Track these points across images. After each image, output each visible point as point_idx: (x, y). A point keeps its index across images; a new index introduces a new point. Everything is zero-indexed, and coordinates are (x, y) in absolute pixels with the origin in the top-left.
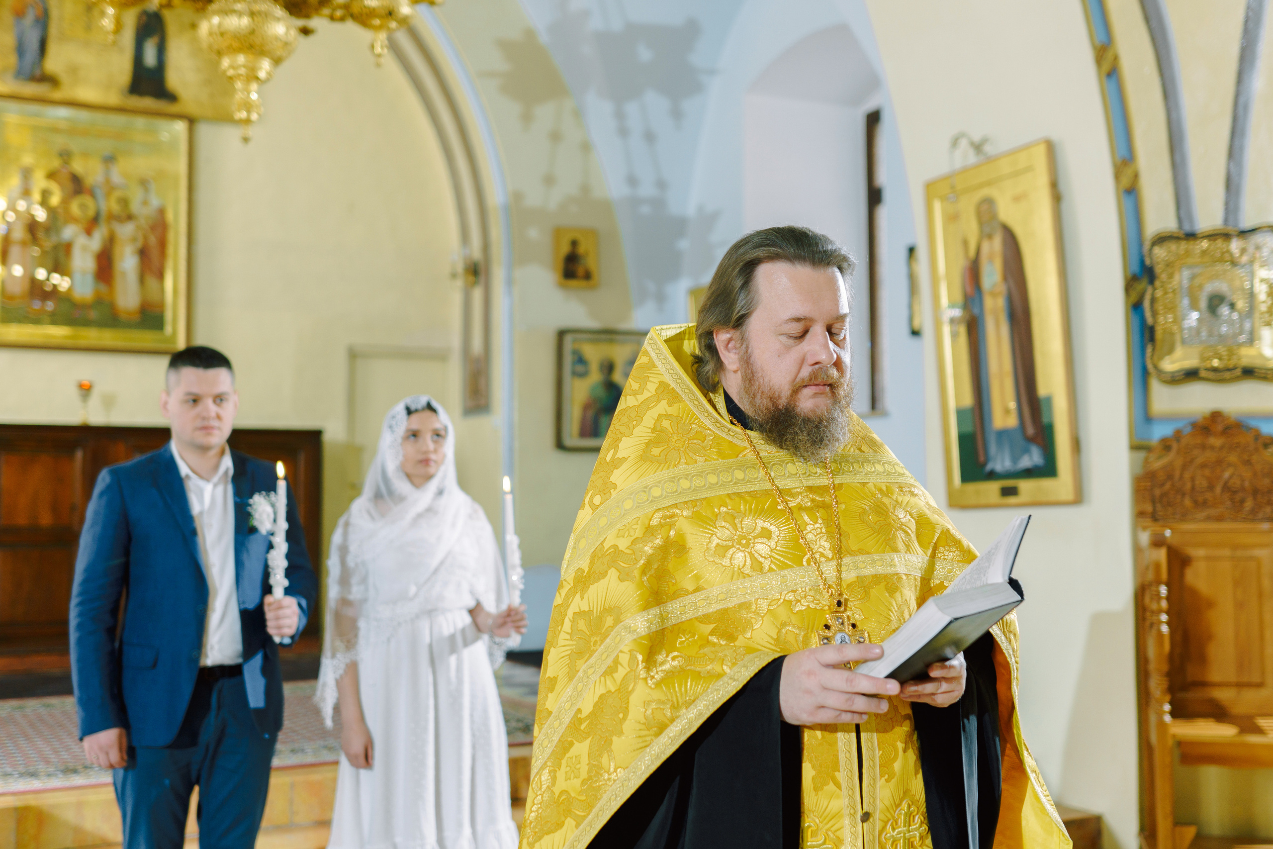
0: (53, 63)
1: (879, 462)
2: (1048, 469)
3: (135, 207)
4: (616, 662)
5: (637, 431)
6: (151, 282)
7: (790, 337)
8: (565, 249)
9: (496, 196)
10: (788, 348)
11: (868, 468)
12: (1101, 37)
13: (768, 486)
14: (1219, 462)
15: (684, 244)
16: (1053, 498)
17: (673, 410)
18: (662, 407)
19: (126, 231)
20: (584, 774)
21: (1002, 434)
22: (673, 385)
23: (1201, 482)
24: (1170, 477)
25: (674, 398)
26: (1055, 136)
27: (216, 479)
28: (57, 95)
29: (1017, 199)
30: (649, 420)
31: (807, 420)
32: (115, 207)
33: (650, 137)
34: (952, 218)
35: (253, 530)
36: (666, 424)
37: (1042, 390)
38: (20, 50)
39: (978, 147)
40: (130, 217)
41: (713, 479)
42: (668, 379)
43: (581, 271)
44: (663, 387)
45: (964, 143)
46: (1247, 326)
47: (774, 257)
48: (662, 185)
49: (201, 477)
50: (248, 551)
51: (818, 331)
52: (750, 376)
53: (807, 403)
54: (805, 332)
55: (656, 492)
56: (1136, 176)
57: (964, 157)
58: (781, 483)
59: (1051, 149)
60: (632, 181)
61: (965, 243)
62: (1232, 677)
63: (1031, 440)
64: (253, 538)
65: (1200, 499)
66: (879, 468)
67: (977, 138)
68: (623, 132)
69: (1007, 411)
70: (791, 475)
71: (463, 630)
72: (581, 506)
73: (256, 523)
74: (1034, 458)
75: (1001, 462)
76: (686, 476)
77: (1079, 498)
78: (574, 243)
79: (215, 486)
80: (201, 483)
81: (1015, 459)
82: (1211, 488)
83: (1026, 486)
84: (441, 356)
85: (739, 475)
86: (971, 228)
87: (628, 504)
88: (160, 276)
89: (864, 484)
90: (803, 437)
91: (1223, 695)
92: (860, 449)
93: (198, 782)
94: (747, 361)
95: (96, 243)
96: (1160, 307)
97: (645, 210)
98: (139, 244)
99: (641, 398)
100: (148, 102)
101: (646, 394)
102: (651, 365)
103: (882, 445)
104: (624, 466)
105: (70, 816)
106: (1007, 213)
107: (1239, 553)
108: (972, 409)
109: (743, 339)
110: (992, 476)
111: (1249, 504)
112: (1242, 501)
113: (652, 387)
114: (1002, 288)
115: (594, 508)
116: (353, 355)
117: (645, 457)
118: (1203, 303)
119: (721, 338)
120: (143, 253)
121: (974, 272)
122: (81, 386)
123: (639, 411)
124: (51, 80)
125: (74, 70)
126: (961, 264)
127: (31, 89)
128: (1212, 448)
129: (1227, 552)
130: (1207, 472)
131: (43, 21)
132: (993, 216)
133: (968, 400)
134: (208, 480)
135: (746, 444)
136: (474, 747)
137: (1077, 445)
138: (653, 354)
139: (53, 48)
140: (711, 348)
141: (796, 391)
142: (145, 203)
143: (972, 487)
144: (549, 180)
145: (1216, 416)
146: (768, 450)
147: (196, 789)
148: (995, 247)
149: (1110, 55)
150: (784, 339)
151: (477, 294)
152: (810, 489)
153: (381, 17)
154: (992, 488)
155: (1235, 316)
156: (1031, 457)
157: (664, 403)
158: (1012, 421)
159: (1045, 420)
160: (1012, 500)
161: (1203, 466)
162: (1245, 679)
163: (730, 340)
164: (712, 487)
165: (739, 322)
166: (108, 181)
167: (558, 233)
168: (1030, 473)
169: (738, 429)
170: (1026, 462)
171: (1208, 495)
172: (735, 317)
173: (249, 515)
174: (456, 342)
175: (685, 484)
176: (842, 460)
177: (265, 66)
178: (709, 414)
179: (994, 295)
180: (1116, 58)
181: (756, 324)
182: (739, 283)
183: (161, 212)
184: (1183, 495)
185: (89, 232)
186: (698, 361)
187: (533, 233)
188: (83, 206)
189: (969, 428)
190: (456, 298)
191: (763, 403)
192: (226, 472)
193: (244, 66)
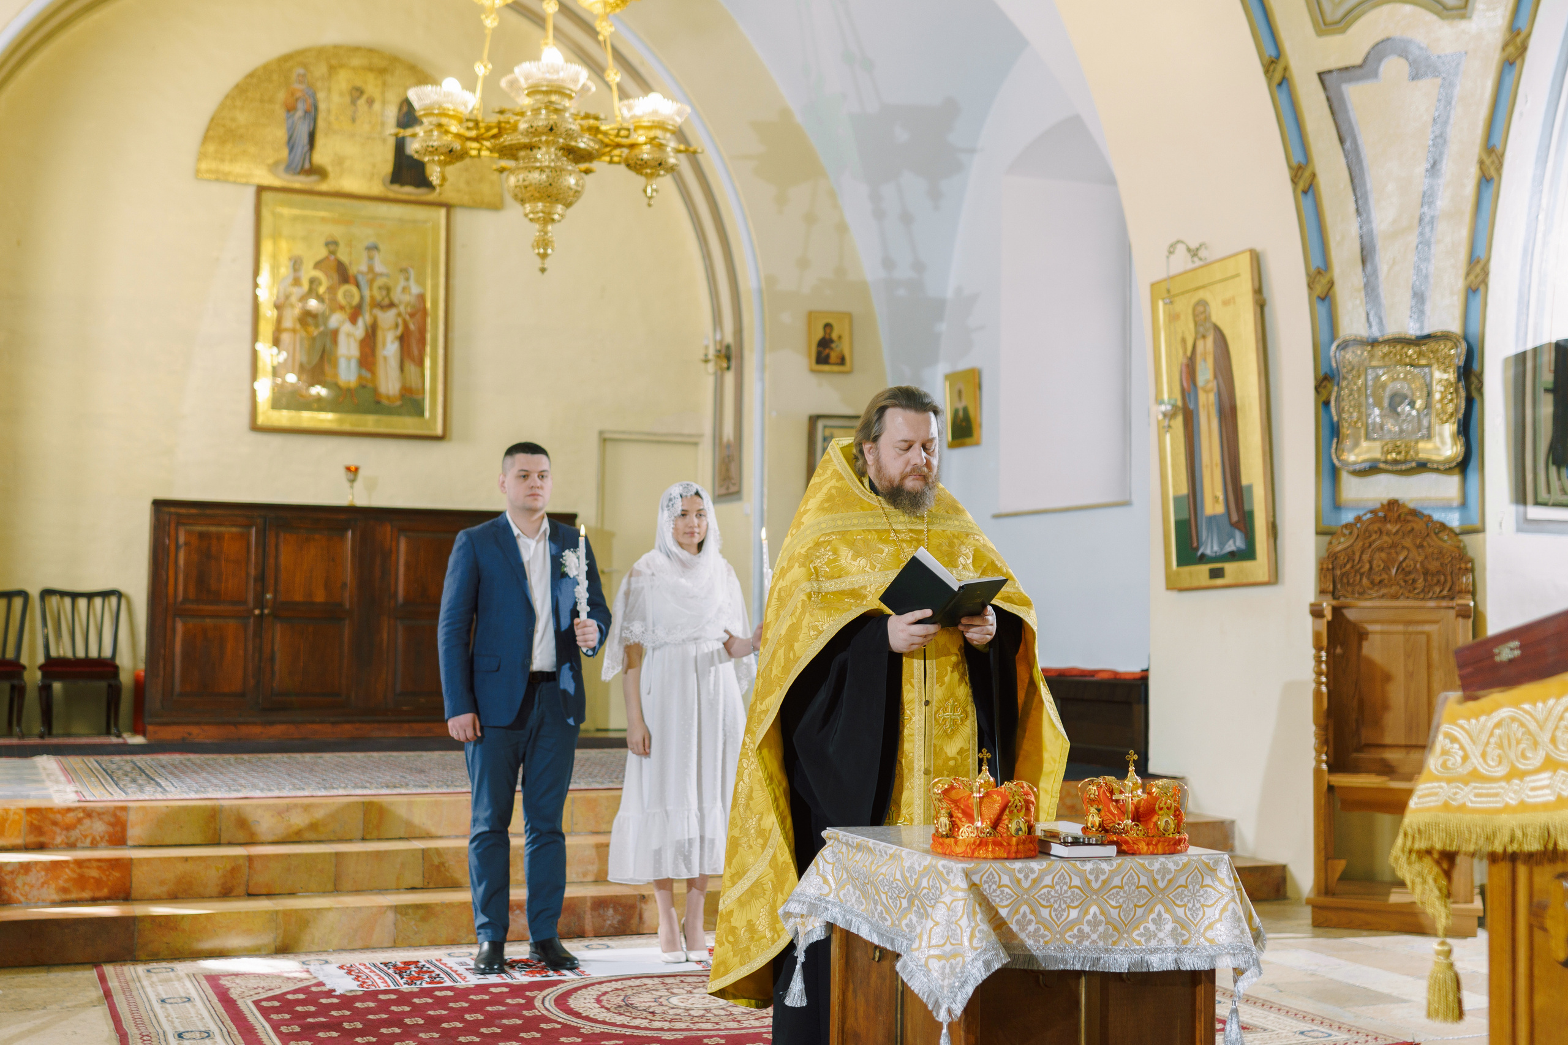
0: (320, 157)
1: (957, 520)
2: (1247, 553)
3: (397, 295)
4: (796, 607)
5: (818, 495)
6: (411, 368)
7: (901, 449)
8: (819, 334)
9: (749, 281)
10: (901, 455)
11: (949, 522)
12: (1298, 158)
13: (887, 527)
14: (1394, 546)
15: (943, 327)
16: (1252, 580)
17: (838, 485)
18: (833, 483)
19: (387, 318)
20: (783, 664)
21: (1212, 519)
22: (840, 471)
23: (1378, 564)
24: (1350, 559)
25: (840, 478)
26: (1259, 248)
27: (537, 537)
28: (324, 187)
29: (1226, 303)
30: (825, 490)
31: (909, 493)
32: (378, 296)
33: (907, 219)
34: (1173, 318)
35: (565, 575)
36: (834, 491)
37: (1245, 481)
38: (291, 144)
39: (1194, 253)
40: (392, 305)
41: (855, 521)
42: (838, 468)
43: (834, 356)
44: (835, 472)
45: (1181, 249)
46: (1425, 423)
47: (894, 406)
48: (919, 266)
49: (528, 537)
50: (560, 590)
51: (917, 446)
52: (879, 470)
53: (910, 484)
54: (910, 447)
55: (824, 526)
56: (1331, 284)
57: (1181, 262)
58: (896, 527)
59: (1257, 260)
60: (888, 263)
61: (1184, 341)
62: (1402, 741)
63: (1234, 525)
64: (564, 580)
65: (1377, 579)
66: (957, 523)
67: (1193, 245)
68: (879, 214)
69: (1216, 499)
70: (901, 522)
71: (718, 650)
72: (786, 535)
73: (566, 570)
74: (1237, 542)
75: (1210, 548)
76: (841, 519)
77: (1275, 578)
78: (828, 326)
79: (538, 542)
80: (528, 541)
81: (1222, 544)
82: (1386, 569)
83: (1229, 567)
84: (691, 442)
85: (871, 520)
86: (1187, 328)
87: (808, 532)
88: (421, 363)
89: (944, 531)
90: (907, 502)
91: (1391, 756)
92: (947, 512)
93: (523, 760)
94: (878, 460)
95: (359, 331)
96: (1346, 405)
97: (901, 292)
98: (399, 332)
99: (823, 478)
100: (408, 191)
101: (826, 476)
102: (830, 460)
103: (963, 511)
104: (809, 513)
105: (402, 812)
106: (1219, 315)
107: (1411, 629)
108: (1188, 495)
109: (877, 448)
110: (1203, 559)
111: (1420, 583)
112: (1414, 581)
113: (829, 472)
114: (1213, 385)
115: (792, 535)
116: (604, 440)
117: (821, 509)
118: (1386, 403)
119: (866, 447)
120: (403, 339)
121: (1190, 369)
122: (348, 469)
123: (820, 485)
124: (320, 172)
125: (340, 161)
126: (1180, 359)
127: (300, 182)
128: (1388, 533)
129: (1400, 628)
130: (1383, 555)
131: (313, 114)
132: (1208, 318)
133: (1184, 490)
134: (533, 539)
135: (877, 504)
136: (725, 744)
137: (1273, 530)
138: (832, 454)
139: (320, 141)
140: (861, 452)
141: (903, 478)
142: (405, 289)
143: (1186, 569)
144: (803, 263)
145: (1393, 504)
146: (889, 509)
147: (522, 765)
148: (1207, 346)
149: (1307, 174)
150: (897, 450)
151: (729, 378)
152: (911, 531)
153: (652, 167)
154: (1204, 569)
155: (1414, 413)
156: (1235, 542)
157: (834, 480)
158: (1220, 509)
159: (1246, 508)
160: (1219, 582)
161: (1381, 549)
162: (1413, 742)
163: (871, 448)
164: (854, 525)
165: (875, 439)
166: (371, 269)
167: (811, 316)
168: (1233, 556)
169: (873, 495)
170: (1230, 547)
171: (1385, 576)
172: (872, 436)
173: (562, 565)
174: (707, 428)
175: (840, 523)
176: (933, 517)
177: (559, 208)
178: (859, 487)
179: (1207, 392)
180: (1314, 175)
181: (883, 440)
182: (875, 418)
183: (422, 298)
184: (1362, 575)
185: (353, 319)
186: (856, 458)
187: (786, 318)
188: (346, 294)
189: (1185, 516)
190: (709, 382)
191: (886, 484)
192: (545, 532)
193: (542, 212)
